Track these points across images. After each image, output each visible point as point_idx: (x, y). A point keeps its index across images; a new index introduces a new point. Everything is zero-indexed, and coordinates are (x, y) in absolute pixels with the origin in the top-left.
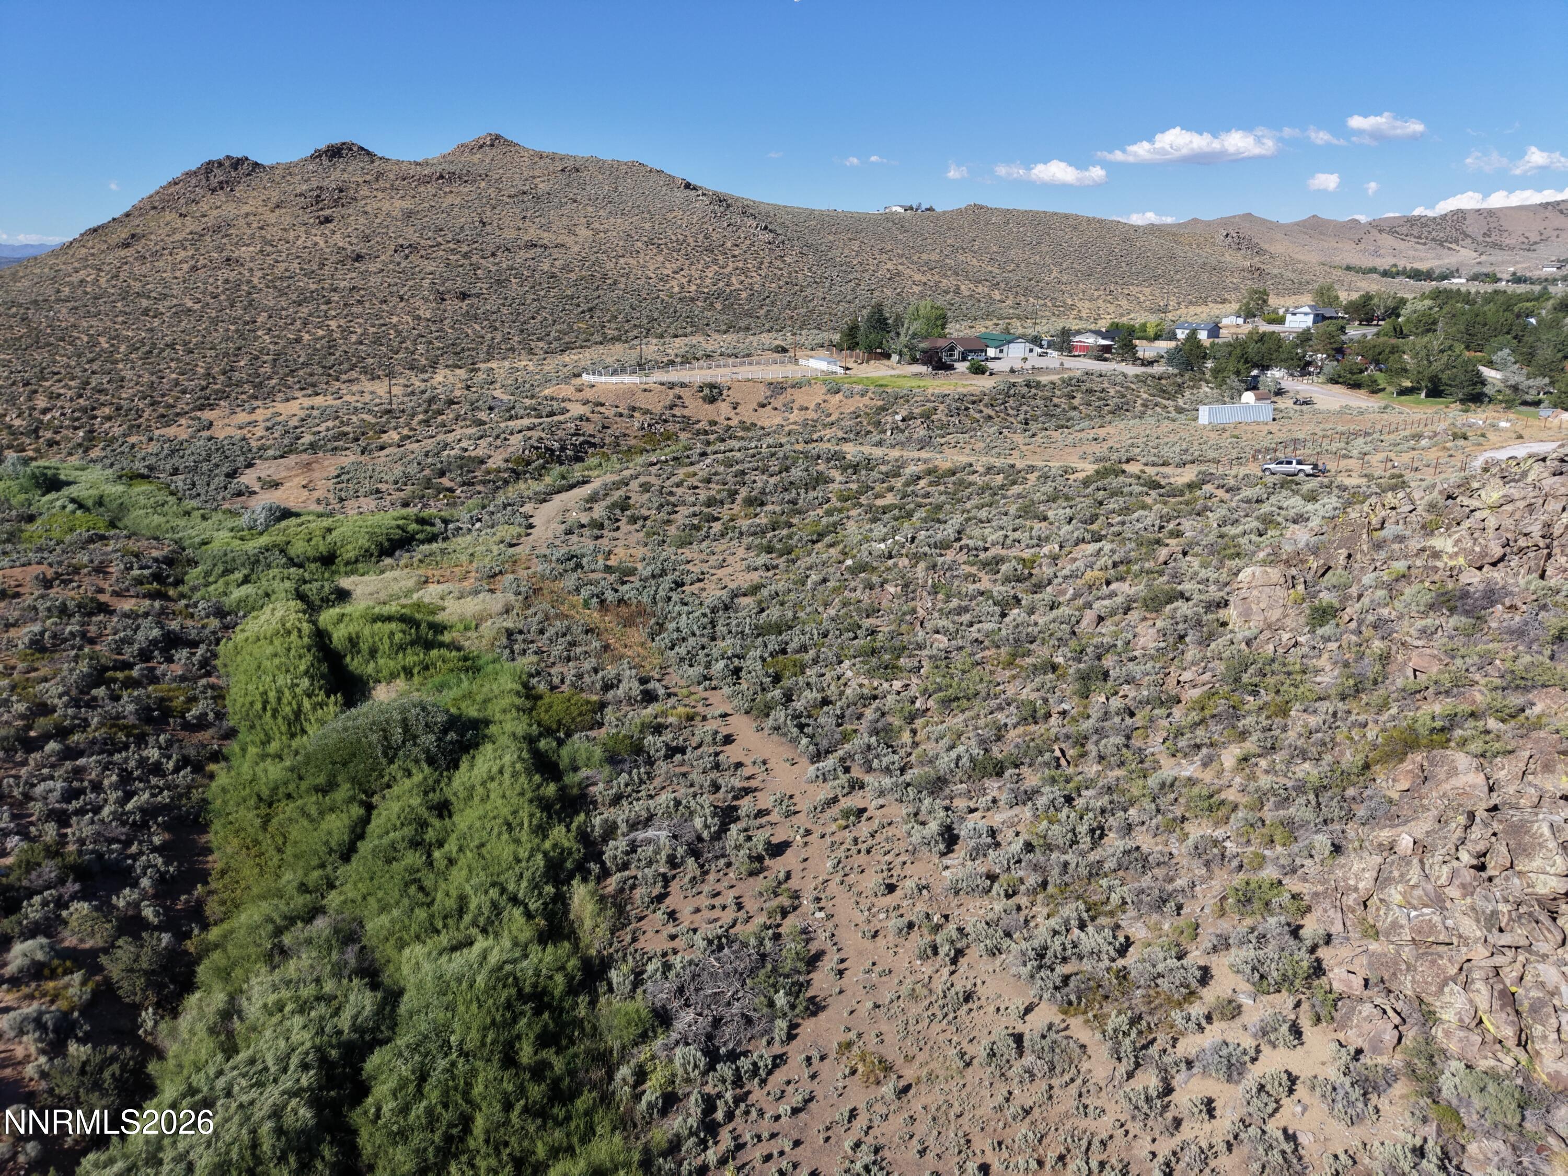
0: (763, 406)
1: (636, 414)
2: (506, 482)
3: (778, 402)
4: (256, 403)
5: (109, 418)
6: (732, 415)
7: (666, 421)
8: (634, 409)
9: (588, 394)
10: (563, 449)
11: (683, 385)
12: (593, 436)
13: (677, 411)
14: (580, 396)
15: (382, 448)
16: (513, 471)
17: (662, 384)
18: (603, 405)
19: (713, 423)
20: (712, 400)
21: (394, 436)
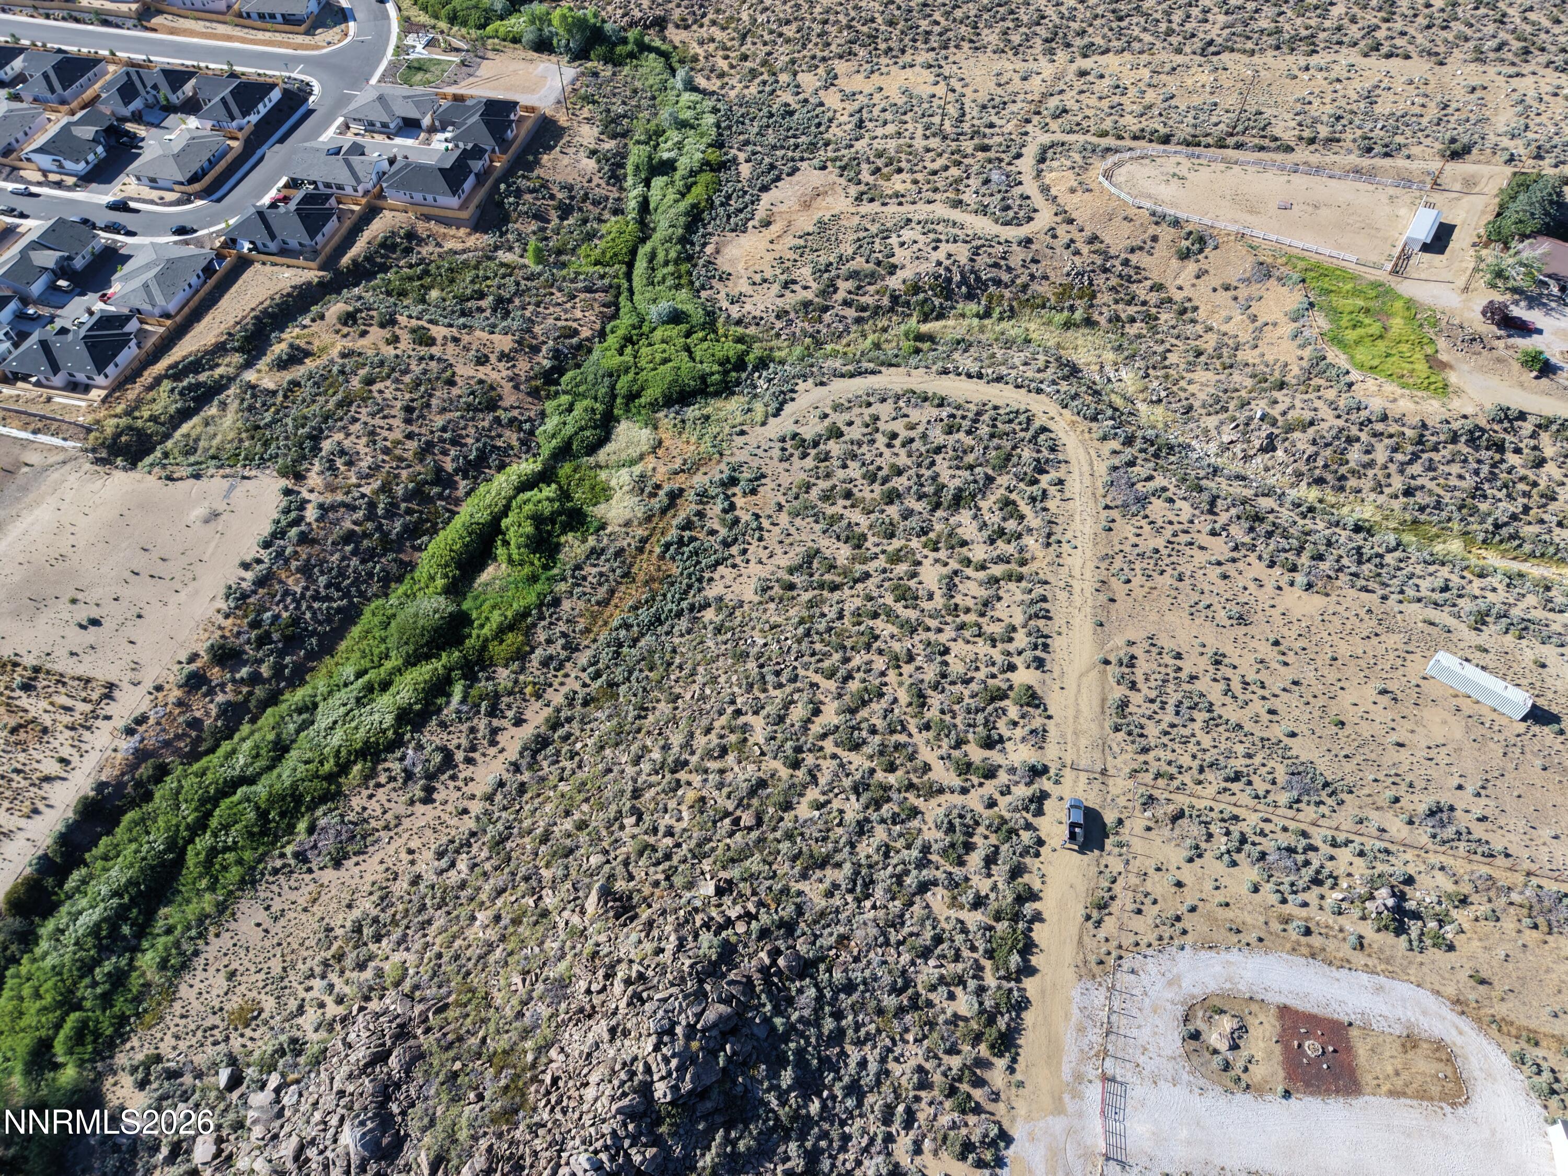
0: (1227, 289)
1: (1085, 250)
2: (877, 311)
3: (1243, 293)
4: (884, 60)
5: (788, 41)
6: (1187, 286)
7: (1106, 270)
8: (1093, 239)
9: (1071, 202)
10: (964, 281)
11: (1176, 223)
12: (1009, 269)
13: (1134, 259)
14: (1066, 200)
15: (872, 200)
16: (895, 299)
17: (1153, 214)
18: (1071, 221)
19: (1158, 287)
20: (1184, 256)
21: (898, 183)
